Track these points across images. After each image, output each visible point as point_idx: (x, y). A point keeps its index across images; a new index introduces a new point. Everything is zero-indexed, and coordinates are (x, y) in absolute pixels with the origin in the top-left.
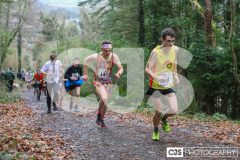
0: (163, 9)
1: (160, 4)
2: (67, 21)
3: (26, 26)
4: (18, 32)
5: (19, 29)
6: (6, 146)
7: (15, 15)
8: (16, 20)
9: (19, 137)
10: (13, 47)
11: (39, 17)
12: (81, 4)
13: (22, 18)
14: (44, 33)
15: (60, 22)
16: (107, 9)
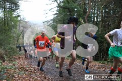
3: (25, 30)
6: (20, 70)
8: (22, 28)
9: (24, 67)
10: (21, 37)
12: (44, 22)
13: (24, 27)
16: (52, 24)
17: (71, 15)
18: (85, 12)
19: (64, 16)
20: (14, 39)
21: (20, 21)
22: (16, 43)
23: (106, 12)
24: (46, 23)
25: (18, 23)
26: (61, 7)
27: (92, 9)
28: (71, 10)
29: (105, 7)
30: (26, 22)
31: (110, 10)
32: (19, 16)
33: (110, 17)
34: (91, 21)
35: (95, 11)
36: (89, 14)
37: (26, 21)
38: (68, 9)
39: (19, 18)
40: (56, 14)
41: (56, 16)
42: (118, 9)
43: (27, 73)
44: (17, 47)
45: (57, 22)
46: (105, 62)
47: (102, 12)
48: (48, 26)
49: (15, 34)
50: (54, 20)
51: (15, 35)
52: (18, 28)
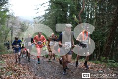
0: (64, 21)
1: (63, 19)
2: (29, 25)
3: (14, 26)
4: (12, 28)
5: (12, 27)
6: (8, 69)
7: (10, 22)
8: (11, 24)
9: (13, 66)
10: (10, 34)
11: (19, 23)
12: (35, 19)
13: (13, 23)
14: (21, 29)
15: (27, 25)
16: (44, 20)
17: (63, 11)
18: (79, 8)
19: (57, 12)
20: (2, 36)
21: (8, 17)
22: (4, 40)
23: (100, 8)
24: (37, 19)
25: (7, 19)
26: (53, 2)
27: (86, 5)
28: (64, 6)
29: (100, 4)
30: (16, 18)
31: (105, 7)
32: (8, 11)
33: (105, 14)
34: (85, 18)
35: (89, 7)
36: (83, 11)
37: (15, 16)
38: (61, 4)
39: (8, 13)
40: (48, 10)
41: (47, 12)
42: (113, 6)
43: (15, 73)
44: (5, 45)
45: (49, 18)
46: (99, 62)
47: (96, 8)
48: (40, 22)
49: (3, 30)
50: (45, 16)
51: (3, 32)
52: (6, 24)
